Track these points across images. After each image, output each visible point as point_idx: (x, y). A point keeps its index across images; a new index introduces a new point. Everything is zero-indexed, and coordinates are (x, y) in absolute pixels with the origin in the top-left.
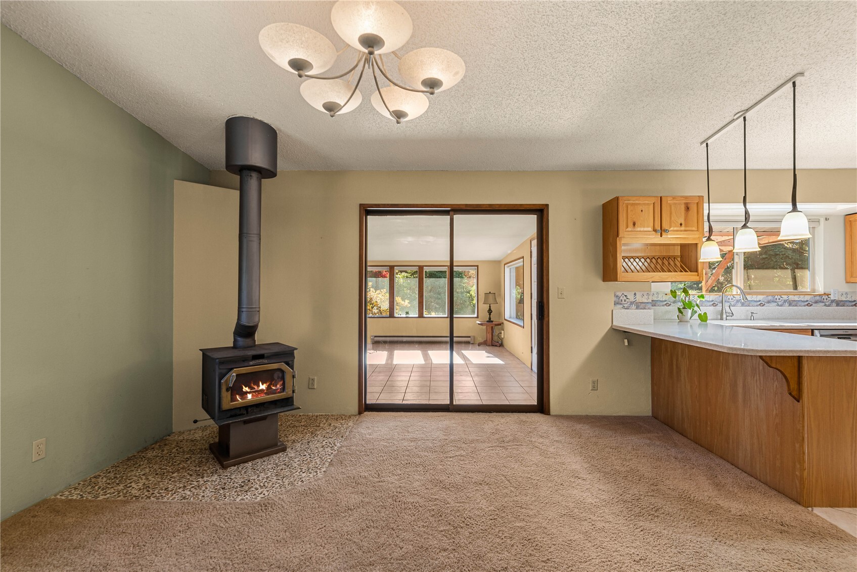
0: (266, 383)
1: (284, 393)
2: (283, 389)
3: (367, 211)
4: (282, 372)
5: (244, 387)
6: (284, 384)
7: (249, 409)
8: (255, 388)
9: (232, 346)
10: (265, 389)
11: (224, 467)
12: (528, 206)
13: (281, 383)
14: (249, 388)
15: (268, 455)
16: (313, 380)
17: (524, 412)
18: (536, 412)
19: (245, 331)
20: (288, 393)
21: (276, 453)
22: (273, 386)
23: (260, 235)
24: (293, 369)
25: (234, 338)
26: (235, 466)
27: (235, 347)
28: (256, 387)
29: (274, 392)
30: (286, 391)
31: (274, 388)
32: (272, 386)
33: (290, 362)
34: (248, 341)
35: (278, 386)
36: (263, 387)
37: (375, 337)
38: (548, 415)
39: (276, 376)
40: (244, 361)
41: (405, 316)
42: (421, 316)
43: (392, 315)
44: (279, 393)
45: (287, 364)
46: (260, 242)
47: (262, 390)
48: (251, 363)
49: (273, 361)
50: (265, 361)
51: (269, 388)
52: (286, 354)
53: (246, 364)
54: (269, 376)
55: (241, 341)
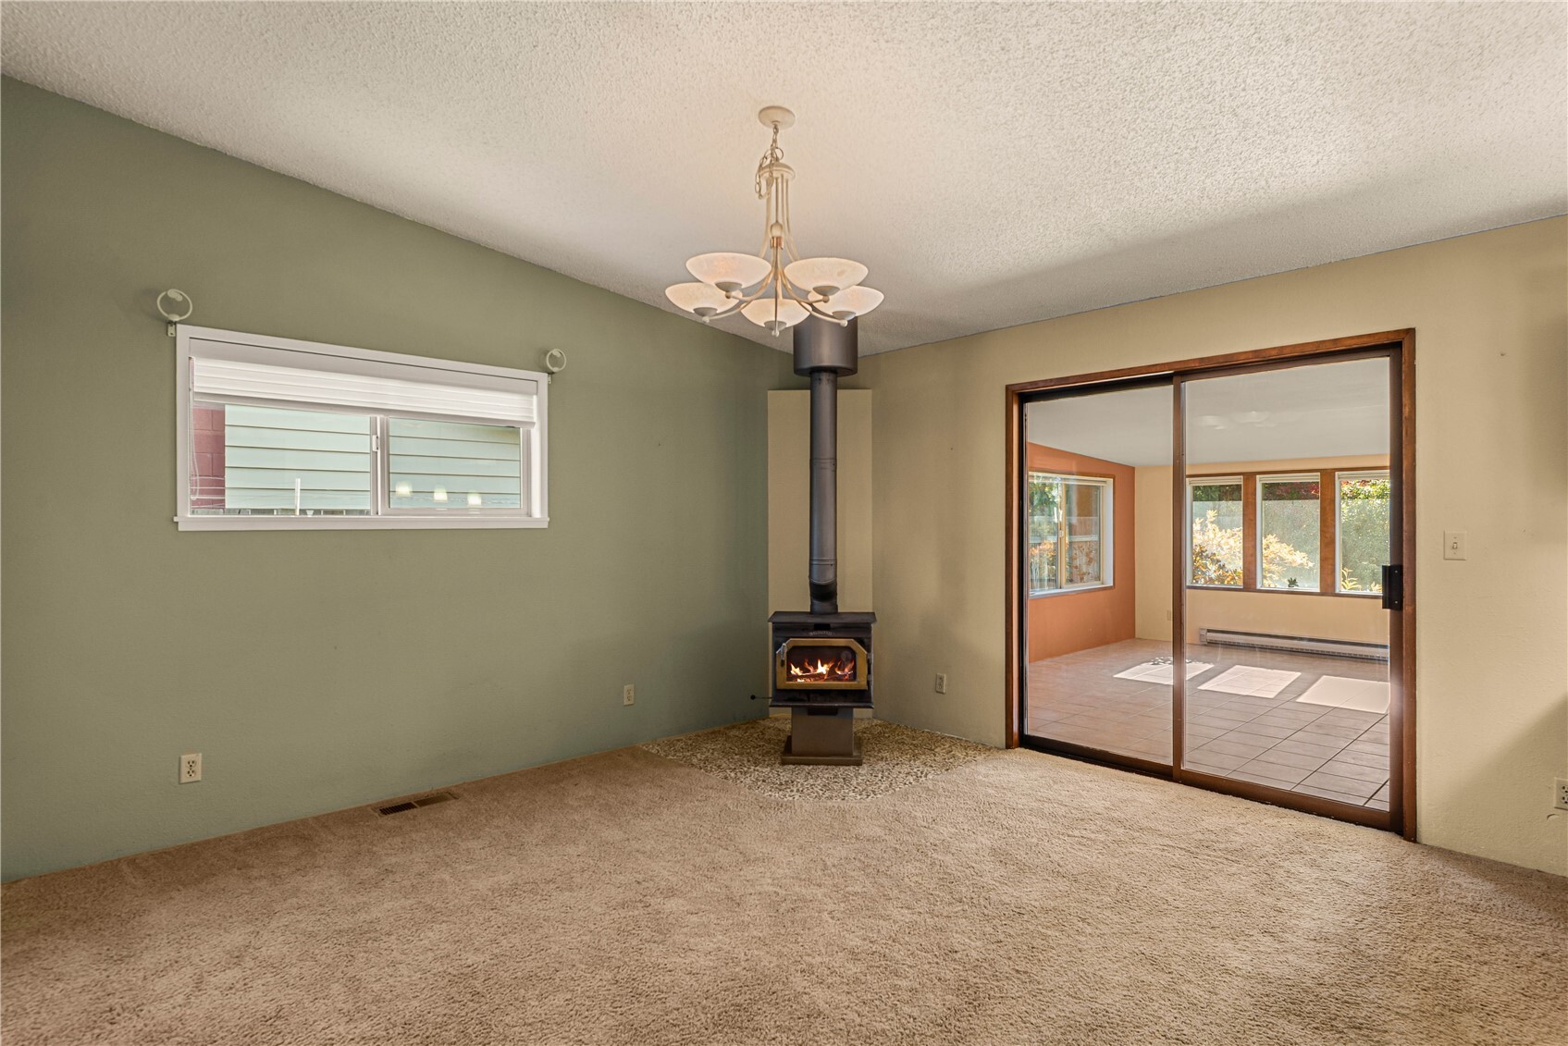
0: (827, 663)
1: (855, 683)
2: (854, 677)
3: (1023, 396)
4: (853, 653)
5: (793, 667)
6: (854, 668)
7: (812, 696)
8: (809, 671)
9: (809, 610)
10: (825, 672)
11: (783, 763)
12: (1353, 342)
13: (850, 666)
14: (801, 670)
15: (838, 764)
16: (941, 678)
17: (1350, 822)
18: (1390, 831)
19: (824, 593)
20: (861, 683)
21: (848, 764)
22: (839, 670)
23: (836, 460)
24: (868, 650)
25: (812, 602)
26: (794, 764)
27: (812, 613)
28: (811, 669)
29: (840, 678)
30: (858, 680)
31: (839, 673)
32: (836, 669)
33: (866, 640)
34: (825, 606)
35: (846, 670)
36: (822, 669)
37: (1209, 631)
38: (1409, 840)
39: (844, 655)
40: (803, 630)
41: (1286, 588)
42: (1328, 589)
43: (1249, 585)
44: (847, 680)
45: (861, 642)
46: (836, 468)
47: (821, 675)
48: (811, 634)
49: (839, 635)
50: (830, 634)
51: (831, 672)
52: (860, 628)
53: (805, 634)
54: (834, 656)
55: (819, 606)
